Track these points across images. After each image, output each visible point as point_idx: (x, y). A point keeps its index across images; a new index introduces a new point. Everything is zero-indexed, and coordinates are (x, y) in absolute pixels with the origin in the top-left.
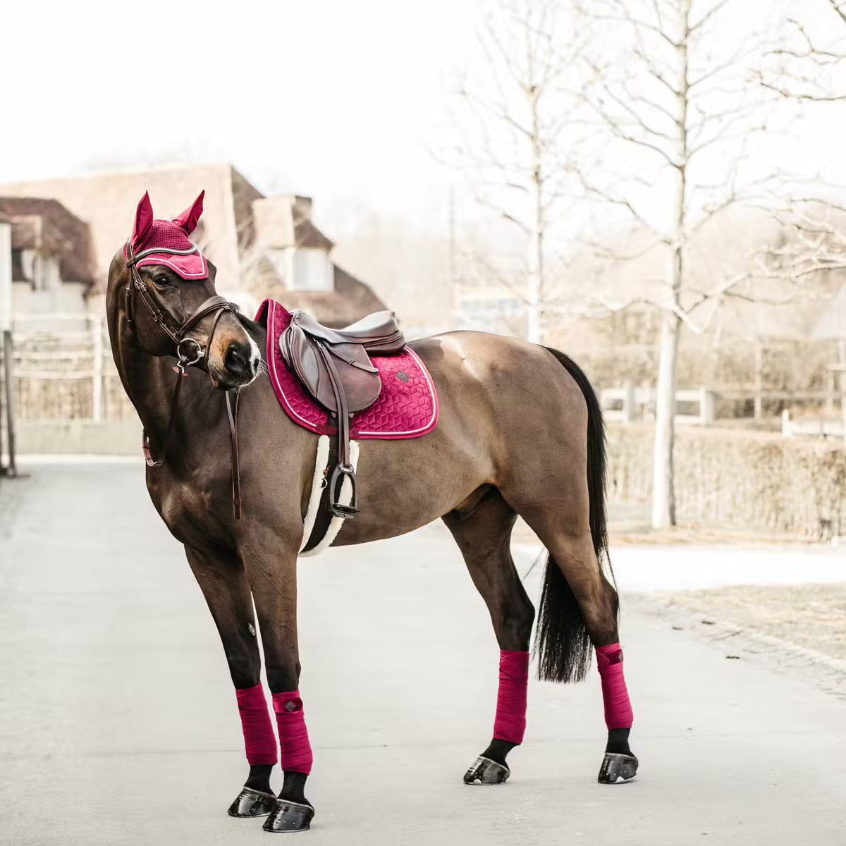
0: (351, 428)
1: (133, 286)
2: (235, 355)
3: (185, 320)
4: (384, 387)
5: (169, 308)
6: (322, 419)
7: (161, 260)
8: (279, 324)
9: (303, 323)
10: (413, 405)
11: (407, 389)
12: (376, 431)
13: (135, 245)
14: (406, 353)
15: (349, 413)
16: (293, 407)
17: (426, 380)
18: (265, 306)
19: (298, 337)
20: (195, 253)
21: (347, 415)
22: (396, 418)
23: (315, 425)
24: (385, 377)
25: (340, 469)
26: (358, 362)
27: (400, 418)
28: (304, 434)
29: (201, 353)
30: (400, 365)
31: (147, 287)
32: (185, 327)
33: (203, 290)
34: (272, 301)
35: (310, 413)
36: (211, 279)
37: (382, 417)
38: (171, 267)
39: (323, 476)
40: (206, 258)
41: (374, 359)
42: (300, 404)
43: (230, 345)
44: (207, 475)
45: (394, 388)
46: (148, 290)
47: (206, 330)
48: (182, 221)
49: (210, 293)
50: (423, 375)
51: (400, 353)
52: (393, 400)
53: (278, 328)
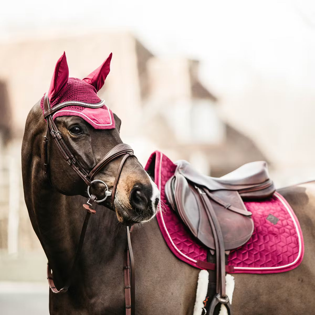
0: (227, 263)
1: (49, 134)
2: (138, 195)
3: (95, 164)
4: (256, 229)
5: (81, 153)
6: (202, 256)
7: (75, 112)
8: (165, 173)
9: (186, 172)
10: (282, 244)
11: (276, 230)
12: (249, 267)
13: (52, 99)
14: (275, 199)
15: (226, 250)
16: (177, 245)
17: (293, 222)
18: (153, 157)
19: (181, 185)
20: (104, 107)
21: (223, 253)
22: (267, 255)
23: (196, 261)
24: (257, 220)
25: (217, 299)
26: (235, 206)
27: (270, 256)
28: (187, 269)
29: (108, 193)
30: (270, 209)
31: (62, 135)
32: (95, 170)
33: (110, 139)
34: (159, 153)
35: (192, 251)
36: (117, 130)
37: (255, 255)
38: (84, 118)
39: (203, 306)
40: (113, 112)
41: (248, 204)
42: (183, 242)
43: (135, 185)
44: (103, 304)
45: (265, 229)
46: (63, 138)
47: (113, 173)
48: (92, 79)
49: (117, 141)
50: (291, 218)
51: (271, 199)
52: (264, 239)
53: (165, 177)
